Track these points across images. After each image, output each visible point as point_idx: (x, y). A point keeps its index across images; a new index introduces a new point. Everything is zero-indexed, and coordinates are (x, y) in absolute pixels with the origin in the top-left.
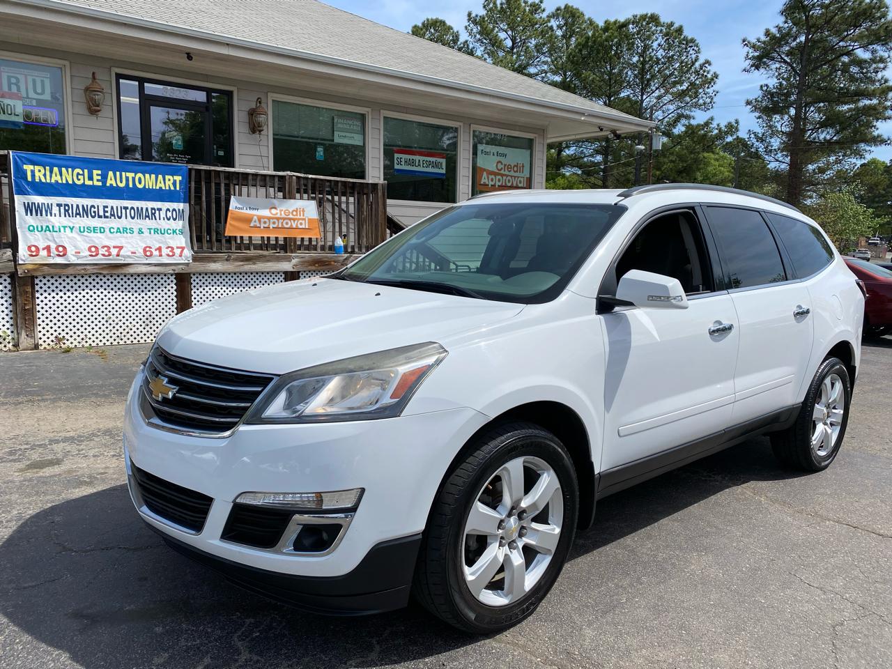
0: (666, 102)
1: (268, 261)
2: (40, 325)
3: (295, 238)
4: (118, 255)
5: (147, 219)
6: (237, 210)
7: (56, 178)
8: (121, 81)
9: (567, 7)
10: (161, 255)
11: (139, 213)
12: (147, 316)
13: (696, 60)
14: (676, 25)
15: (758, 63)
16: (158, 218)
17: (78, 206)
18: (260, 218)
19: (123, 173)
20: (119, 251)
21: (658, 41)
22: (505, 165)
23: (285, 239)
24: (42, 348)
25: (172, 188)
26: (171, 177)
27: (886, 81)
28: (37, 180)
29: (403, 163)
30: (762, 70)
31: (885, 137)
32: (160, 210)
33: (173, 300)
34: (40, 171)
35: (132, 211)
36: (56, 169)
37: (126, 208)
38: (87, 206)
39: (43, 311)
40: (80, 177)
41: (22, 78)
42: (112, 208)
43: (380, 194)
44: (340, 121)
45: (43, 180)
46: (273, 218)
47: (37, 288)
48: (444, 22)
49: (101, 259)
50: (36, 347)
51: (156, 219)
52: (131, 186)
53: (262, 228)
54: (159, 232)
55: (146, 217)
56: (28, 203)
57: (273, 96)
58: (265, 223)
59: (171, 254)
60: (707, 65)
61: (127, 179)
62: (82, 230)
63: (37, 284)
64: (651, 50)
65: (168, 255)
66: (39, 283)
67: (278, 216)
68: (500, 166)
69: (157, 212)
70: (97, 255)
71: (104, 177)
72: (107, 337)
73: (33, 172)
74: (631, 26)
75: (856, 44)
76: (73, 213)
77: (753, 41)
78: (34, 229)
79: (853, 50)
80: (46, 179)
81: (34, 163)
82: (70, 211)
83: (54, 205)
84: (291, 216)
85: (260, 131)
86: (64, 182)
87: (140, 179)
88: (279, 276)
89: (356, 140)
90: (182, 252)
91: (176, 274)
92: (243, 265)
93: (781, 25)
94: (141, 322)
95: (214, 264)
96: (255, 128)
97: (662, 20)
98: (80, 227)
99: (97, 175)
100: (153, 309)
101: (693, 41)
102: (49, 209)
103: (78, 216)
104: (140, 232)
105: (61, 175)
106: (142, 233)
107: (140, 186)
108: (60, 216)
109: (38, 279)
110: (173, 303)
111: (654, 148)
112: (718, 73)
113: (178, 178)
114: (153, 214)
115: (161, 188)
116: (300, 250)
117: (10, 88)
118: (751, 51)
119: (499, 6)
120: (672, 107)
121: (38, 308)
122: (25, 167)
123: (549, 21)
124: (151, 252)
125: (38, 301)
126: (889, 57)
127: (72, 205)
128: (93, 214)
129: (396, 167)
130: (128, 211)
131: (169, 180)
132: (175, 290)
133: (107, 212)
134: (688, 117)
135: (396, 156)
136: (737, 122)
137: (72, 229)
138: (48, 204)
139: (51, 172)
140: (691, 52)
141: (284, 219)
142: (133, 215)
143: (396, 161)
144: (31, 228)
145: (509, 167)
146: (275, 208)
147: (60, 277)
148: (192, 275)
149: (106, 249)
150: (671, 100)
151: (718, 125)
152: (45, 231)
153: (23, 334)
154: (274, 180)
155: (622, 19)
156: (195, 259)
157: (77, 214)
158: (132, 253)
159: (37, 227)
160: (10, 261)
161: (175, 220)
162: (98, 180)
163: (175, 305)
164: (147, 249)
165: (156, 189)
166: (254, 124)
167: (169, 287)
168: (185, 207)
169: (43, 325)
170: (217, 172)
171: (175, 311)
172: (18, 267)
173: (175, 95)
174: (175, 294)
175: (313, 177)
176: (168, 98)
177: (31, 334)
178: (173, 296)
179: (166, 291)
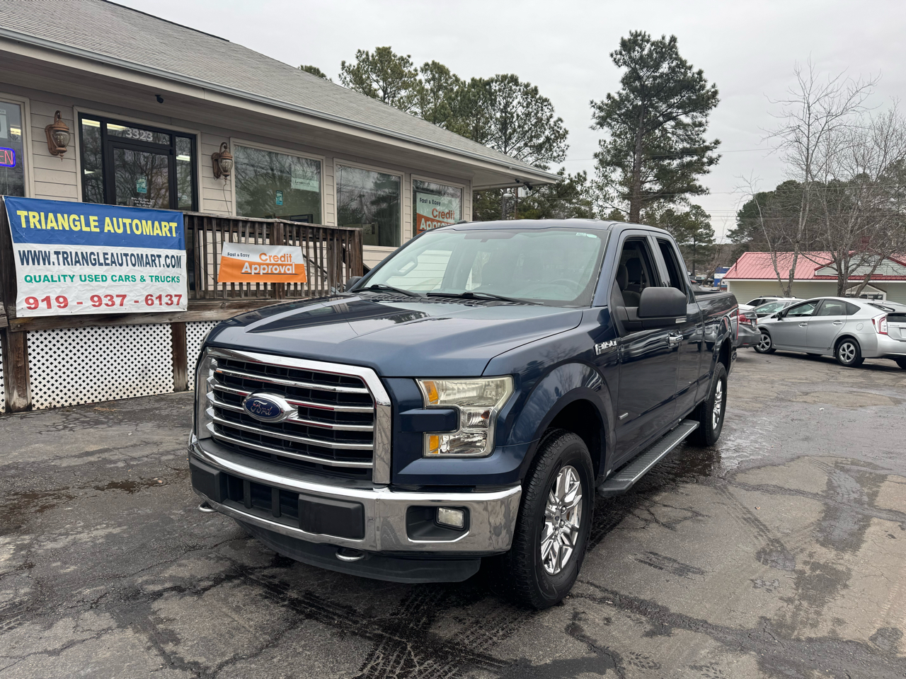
0: (526, 154)
2: (32, 383)
3: (283, 284)
4: (121, 305)
5: (148, 266)
6: (229, 256)
7: (51, 224)
8: (85, 122)
9: (434, 63)
10: (161, 304)
11: (139, 260)
12: (142, 368)
13: (551, 117)
14: (532, 86)
15: (602, 122)
16: (158, 265)
17: (76, 253)
18: (251, 264)
19: (120, 219)
20: (122, 300)
21: (518, 98)
22: (440, 212)
23: (273, 285)
24: (34, 409)
25: (169, 235)
26: (166, 224)
27: (704, 142)
28: (32, 226)
30: (606, 128)
31: (704, 187)
32: (159, 256)
33: (168, 350)
34: (34, 217)
35: (133, 257)
36: (51, 216)
37: (126, 255)
38: (86, 253)
39: (35, 368)
40: (77, 223)
42: (112, 254)
43: (357, 240)
44: (296, 167)
45: (39, 227)
46: (263, 264)
47: (29, 343)
48: (318, 70)
50: (29, 408)
51: (156, 266)
52: (129, 232)
53: (253, 274)
54: (160, 279)
55: (147, 263)
56: (24, 251)
57: (233, 142)
58: (256, 269)
59: (170, 302)
60: (560, 122)
61: (124, 225)
62: (83, 279)
63: (29, 340)
64: (511, 107)
65: (167, 304)
66: (31, 337)
67: (268, 262)
68: (435, 212)
69: (157, 259)
70: (100, 305)
71: (101, 224)
72: (103, 393)
73: (27, 218)
74: (494, 84)
75: (680, 111)
76: (72, 261)
77: (599, 103)
78: (31, 279)
79: (677, 116)
80: (41, 226)
81: (28, 210)
82: (69, 259)
83: (52, 253)
84: (279, 262)
85: (226, 176)
86: (61, 228)
87: (137, 225)
89: (310, 187)
90: (179, 300)
91: (171, 324)
92: (236, 313)
93: (621, 91)
94: (136, 375)
95: (209, 312)
96: (220, 173)
97: (520, 81)
98: (80, 276)
99: (94, 221)
100: (149, 361)
101: (546, 100)
102: (46, 258)
103: (78, 264)
104: (143, 279)
105: (57, 221)
107: (138, 233)
108: (59, 264)
109: (31, 334)
110: (169, 353)
111: (519, 196)
112: (567, 129)
113: (174, 225)
114: (153, 261)
115: (158, 234)
116: (287, 295)
118: (597, 111)
119: (371, 58)
120: (531, 159)
121: (31, 365)
122: (19, 213)
123: (417, 74)
124: (152, 300)
125: (30, 358)
126: (707, 122)
127: (71, 253)
128: (94, 262)
130: (129, 258)
131: (165, 226)
132: (171, 340)
133: (107, 259)
134: (545, 168)
136: (585, 173)
137: (72, 278)
138: (45, 252)
139: (46, 218)
140: (546, 110)
141: (273, 265)
142: (134, 263)
144: (28, 278)
145: (442, 214)
146: (265, 254)
147: (54, 331)
148: (187, 325)
149: (109, 298)
150: (531, 153)
151: (569, 176)
152: (44, 281)
153: (16, 394)
154: (262, 227)
155: (486, 78)
156: (190, 308)
157: (76, 262)
158: (135, 302)
159: (35, 277)
160: (3, 315)
161: (173, 267)
162: (95, 227)
163: (171, 356)
164: (149, 297)
165: (153, 236)
166: (219, 168)
167: (164, 338)
168: (183, 254)
169: (36, 383)
170: (210, 219)
171: (171, 362)
172: (11, 322)
173: (137, 137)
174: (171, 343)
175: (299, 223)
176: (132, 140)
177: (23, 394)
178: (169, 347)
179: (161, 341)
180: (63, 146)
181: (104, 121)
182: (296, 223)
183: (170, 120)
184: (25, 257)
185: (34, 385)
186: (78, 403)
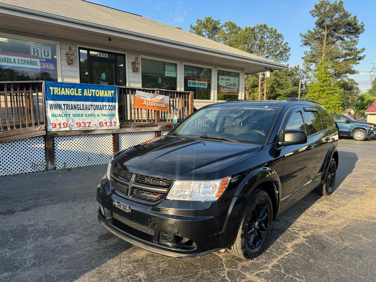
1: (149, 127)
2: (56, 159)
4: (89, 126)
7: (63, 93)
8: (80, 50)
9: (229, 22)
11: (97, 108)
13: (282, 42)
14: (274, 29)
15: (306, 43)
16: (105, 109)
17: (72, 105)
19: (91, 90)
20: (89, 125)
22: (229, 84)
24: (57, 169)
26: (110, 91)
27: (357, 49)
28: (55, 94)
29: (191, 84)
30: (308, 46)
31: (356, 71)
32: (106, 106)
34: (56, 90)
35: (94, 106)
36: (63, 89)
37: (92, 105)
38: (76, 105)
39: (57, 152)
41: (39, 50)
42: (86, 105)
43: (191, 97)
44: (167, 67)
45: (58, 94)
47: (55, 142)
49: (83, 128)
50: (55, 168)
52: (94, 95)
54: (106, 115)
55: (100, 109)
56: (51, 104)
57: (141, 57)
59: (111, 125)
60: (286, 44)
61: (92, 92)
62: (74, 116)
63: (55, 140)
64: (264, 39)
68: (227, 84)
70: (80, 126)
71: (83, 92)
72: (84, 163)
73: (53, 90)
74: (256, 29)
75: (344, 35)
77: (304, 34)
79: (343, 37)
81: (54, 86)
82: (69, 107)
83: (62, 104)
85: (137, 71)
87: (97, 92)
88: (153, 133)
89: (173, 75)
90: (115, 124)
91: (112, 134)
92: (139, 129)
93: (315, 28)
94: (98, 156)
95: (128, 129)
96: (135, 70)
97: (268, 27)
98: (73, 114)
99: (80, 91)
100: (103, 150)
101: (280, 35)
102: (60, 107)
104: (98, 116)
105: (65, 91)
106: (99, 116)
107: (98, 96)
108: (65, 109)
109: (55, 138)
110: (111, 146)
111: (267, 76)
112: (290, 47)
113: (113, 92)
114: (103, 108)
115: (106, 96)
117: (34, 54)
118: (304, 38)
119: (203, 23)
122: (50, 88)
123: (222, 28)
124: (103, 124)
125: (55, 148)
126: (358, 40)
127: (70, 105)
128: (78, 108)
129: (189, 86)
130: (93, 106)
133: (84, 107)
135: (189, 81)
136: (299, 67)
137: (69, 115)
138: (60, 104)
139: (61, 90)
140: (280, 39)
142: (94, 108)
143: (189, 83)
145: (231, 85)
147: (64, 137)
148: (119, 134)
149: (84, 123)
151: (291, 67)
152: (59, 116)
153: (50, 163)
154: (150, 92)
155: (252, 27)
156: (120, 128)
157: (72, 108)
158: (95, 125)
159: (55, 115)
160: (44, 130)
161: (112, 110)
162: (80, 93)
163: (113, 147)
164: (101, 123)
165: (104, 97)
166: (135, 69)
167: (110, 140)
168: (117, 104)
169: (58, 158)
170: (128, 89)
171: (113, 150)
172: (47, 133)
173: (102, 56)
174: (112, 142)
175: (166, 90)
176: (99, 57)
177: (53, 163)
178: (111, 144)
179: (108, 141)
180: (72, 61)
181: (88, 50)
182: (165, 90)
183: (115, 48)
184: (51, 107)
185: (57, 159)
186: (74, 167)
